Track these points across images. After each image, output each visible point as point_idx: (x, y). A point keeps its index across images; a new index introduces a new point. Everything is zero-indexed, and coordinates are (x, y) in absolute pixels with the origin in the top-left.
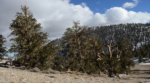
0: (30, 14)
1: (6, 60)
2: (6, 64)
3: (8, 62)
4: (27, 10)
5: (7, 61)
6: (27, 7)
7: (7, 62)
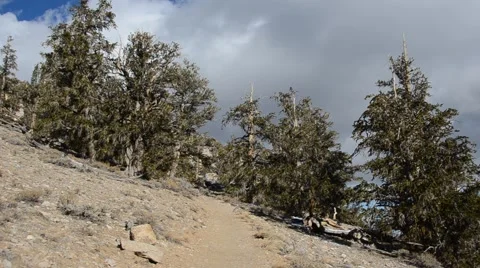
0: (419, 82)
1: (350, 227)
2: (350, 236)
3: (355, 230)
4: (409, 69)
5: (353, 228)
6: (407, 59)
7: (353, 232)
